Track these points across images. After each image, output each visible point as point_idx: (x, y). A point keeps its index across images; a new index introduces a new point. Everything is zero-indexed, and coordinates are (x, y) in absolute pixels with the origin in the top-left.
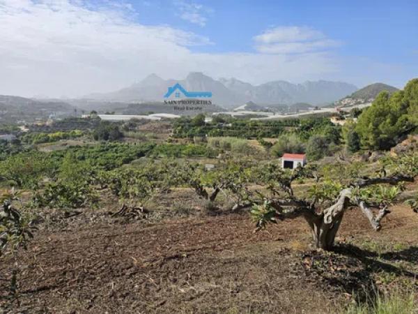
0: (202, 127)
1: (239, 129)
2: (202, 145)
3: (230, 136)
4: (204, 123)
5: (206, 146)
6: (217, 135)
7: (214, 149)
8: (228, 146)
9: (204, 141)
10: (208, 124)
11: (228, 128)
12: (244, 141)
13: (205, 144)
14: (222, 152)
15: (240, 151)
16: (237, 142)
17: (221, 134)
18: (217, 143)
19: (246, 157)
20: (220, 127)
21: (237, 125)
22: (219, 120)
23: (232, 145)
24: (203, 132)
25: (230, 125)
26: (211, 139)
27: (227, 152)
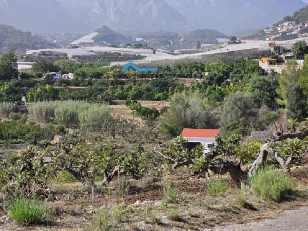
0: (13, 82)
1: (90, 83)
2: (17, 118)
3: (74, 98)
4: (15, 73)
5: (25, 121)
6: (47, 98)
7: (43, 125)
8: (72, 120)
9: (20, 110)
10: (24, 76)
11: (68, 83)
12: (104, 108)
13: (23, 116)
14: (62, 131)
15: (97, 127)
16: (89, 110)
17: (55, 95)
18: (49, 115)
19: (109, 139)
20: (50, 81)
21: (84, 75)
22: (47, 66)
23: (80, 116)
24: (15, 92)
25: (71, 76)
26: (35, 107)
27: (71, 131)
